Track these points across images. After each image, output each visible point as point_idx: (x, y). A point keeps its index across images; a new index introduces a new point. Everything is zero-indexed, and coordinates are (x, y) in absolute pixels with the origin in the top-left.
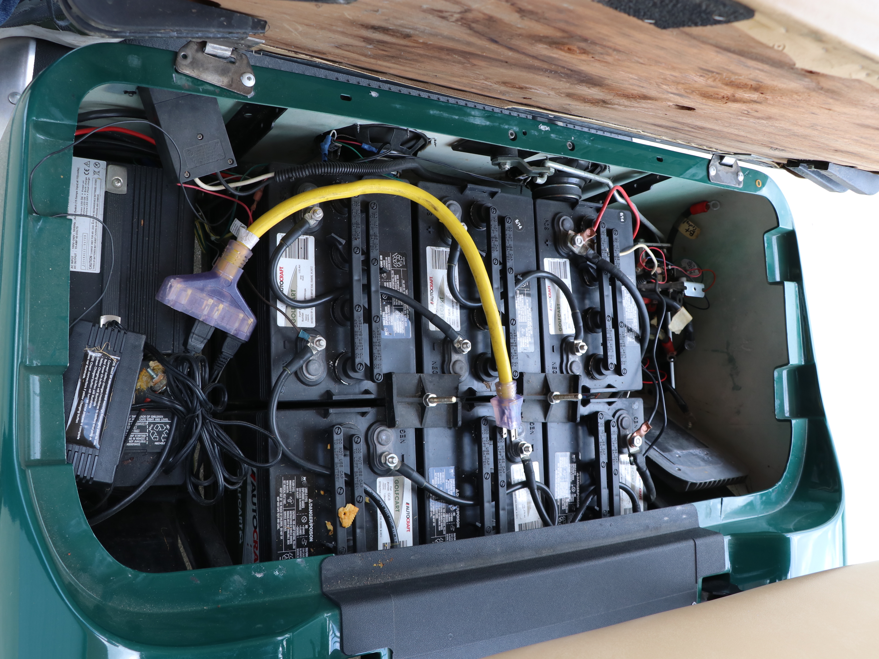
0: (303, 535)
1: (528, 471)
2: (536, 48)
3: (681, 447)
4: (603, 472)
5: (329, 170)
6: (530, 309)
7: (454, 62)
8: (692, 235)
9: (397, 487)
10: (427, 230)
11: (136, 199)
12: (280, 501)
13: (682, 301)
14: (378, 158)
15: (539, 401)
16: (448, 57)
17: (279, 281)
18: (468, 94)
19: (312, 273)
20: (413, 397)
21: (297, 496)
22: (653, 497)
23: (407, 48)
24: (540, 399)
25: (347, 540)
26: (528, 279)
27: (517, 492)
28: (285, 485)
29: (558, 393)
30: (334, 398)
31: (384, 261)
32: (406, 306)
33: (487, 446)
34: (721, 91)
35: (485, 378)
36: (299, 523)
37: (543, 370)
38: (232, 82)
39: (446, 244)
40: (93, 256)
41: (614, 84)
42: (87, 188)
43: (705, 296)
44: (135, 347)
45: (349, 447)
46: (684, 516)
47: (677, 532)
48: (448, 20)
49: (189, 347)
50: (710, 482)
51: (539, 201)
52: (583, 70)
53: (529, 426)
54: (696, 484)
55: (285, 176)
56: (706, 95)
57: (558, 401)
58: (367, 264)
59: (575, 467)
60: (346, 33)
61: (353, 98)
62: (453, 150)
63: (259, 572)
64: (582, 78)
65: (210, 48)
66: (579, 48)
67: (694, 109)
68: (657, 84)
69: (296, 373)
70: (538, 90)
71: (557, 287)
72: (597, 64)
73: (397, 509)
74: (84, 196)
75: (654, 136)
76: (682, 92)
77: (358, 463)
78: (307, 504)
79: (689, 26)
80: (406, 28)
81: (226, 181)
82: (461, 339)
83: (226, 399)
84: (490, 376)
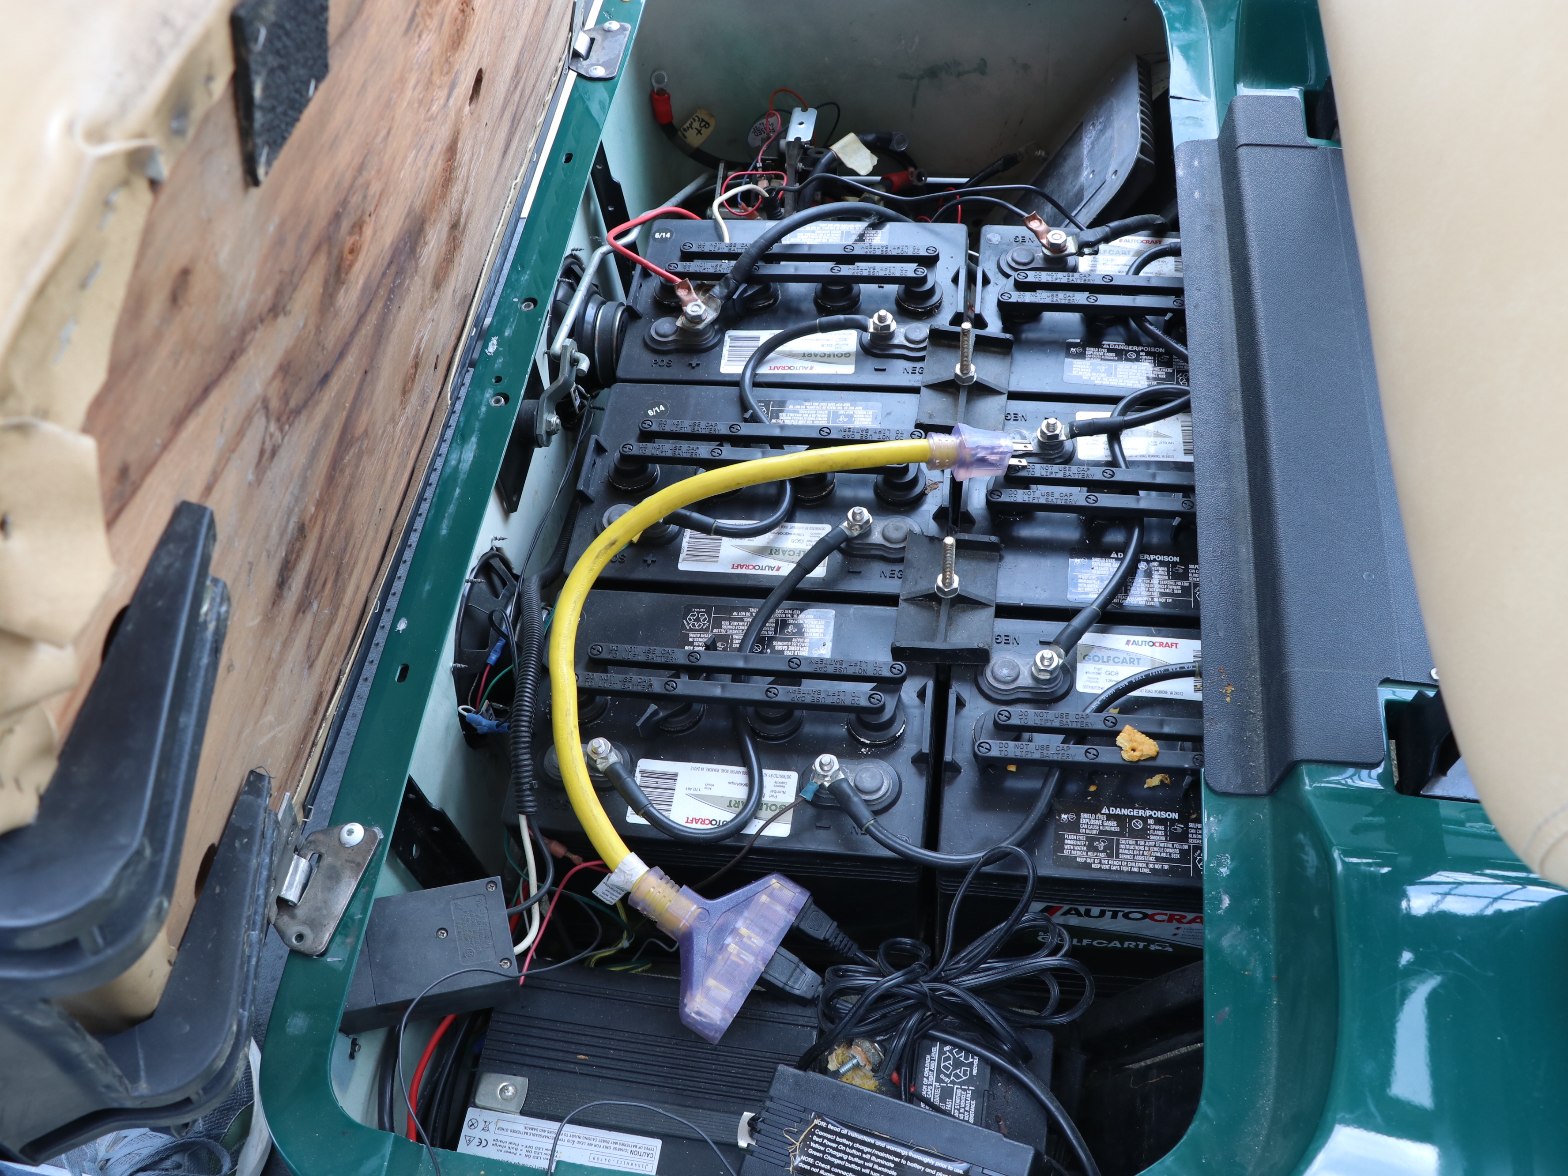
0: (1166, 828)
1: (1091, 429)
2: (344, 310)
3: (1078, 169)
4: (1105, 300)
5: (524, 718)
6: (806, 404)
7: (357, 467)
8: (707, 125)
9: (1097, 659)
10: (649, 565)
11: (541, 1062)
12: (1100, 863)
13: (821, 150)
14: (516, 639)
15: (969, 401)
16: (347, 473)
17: (710, 826)
18: (419, 463)
19: (702, 769)
20: (938, 617)
21: (1095, 832)
22: (1159, 219)
23: (325, 540)
24: (965, 398)
25: (1181, 750)
26: (752, 401)
27: (1127, 453)
28: (1073, 852)
29: (958, 366)
30: (926, 750)
31: (695, 644)
32: (778, 613)
33: (1038, 494)
34: (450, 10)
35: (918, 490)
36: (1143, 834)
37: (915, 390)
38: (354, 862)
39: (678, 535)
40: (630, 1149)
41: (422, 195)
42: (511, 1146)
43: (816, 108)
44: (797, 1083)
45: (1016, 732)
46: (1196, 163)
47: (1222, 178)
48: (279, 446)
49: (809, 996)
50: (1142, 120)
51: (620, 373)
52: (392, 243)
53: (1012, 422)
54: (1143, 144)
55: (528, 796)
56: (457, 40)
57: (973, 367)
58: (695, 671)
59: (1092, 349)
60: (286, 639)
61: (405, 662)
62: (516, 510)
63: (1220, 901)
64: (407, 248)
65: (289, 893)
66: (351, 233)
67: (480, 71)
68: (429, 120)
69: (876, 813)
70: (422, 337)
71: (772, 355)
72: (384, 212)
73: (1136, 662)
74: (524, 1153)
75: (526, 162)
76: (447, 80)
77: (1044, 718)
78: (1110, 817)
79: (326, 21)
80: (286, 526)
81: (525, 900)
82: (845, 524)
83: (908, 941)
84: (915, 481)
